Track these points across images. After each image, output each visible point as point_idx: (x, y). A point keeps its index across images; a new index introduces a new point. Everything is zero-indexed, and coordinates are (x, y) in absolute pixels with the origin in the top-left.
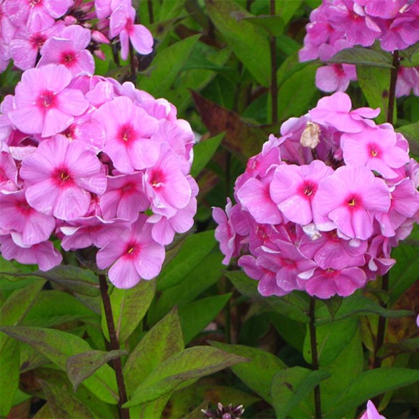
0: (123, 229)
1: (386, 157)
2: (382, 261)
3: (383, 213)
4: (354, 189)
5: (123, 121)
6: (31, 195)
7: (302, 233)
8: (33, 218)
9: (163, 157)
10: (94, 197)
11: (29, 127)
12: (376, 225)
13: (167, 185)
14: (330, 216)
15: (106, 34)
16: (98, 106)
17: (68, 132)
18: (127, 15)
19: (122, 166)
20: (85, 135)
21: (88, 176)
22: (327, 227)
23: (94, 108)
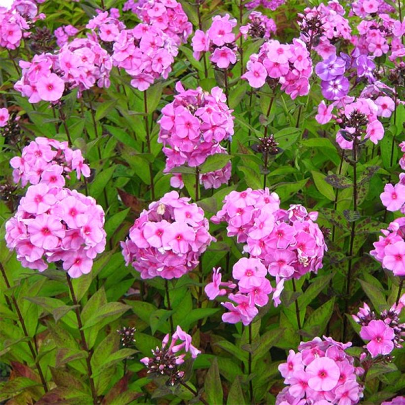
0: (73, 252)
1: (194, 218)
2: (193, 262)
3: (193, 242)
4: (179, 232)
5: (71, 206)
6: (33, 240)
7: (158, 251)
8: (34, 249)
9: (90, 221)
10: (60, 239)
11: (31, 210)
12: (190, 246)
13: (92, 233)
14: (170, 244)
15: (71, 168)
16: (61, 201)
17: (48, 212)
18: (80, 160)
19: (72, 226)
20: (55, 213)
21: (57, 231)
22: (168, 248)
23: (59, 202)
